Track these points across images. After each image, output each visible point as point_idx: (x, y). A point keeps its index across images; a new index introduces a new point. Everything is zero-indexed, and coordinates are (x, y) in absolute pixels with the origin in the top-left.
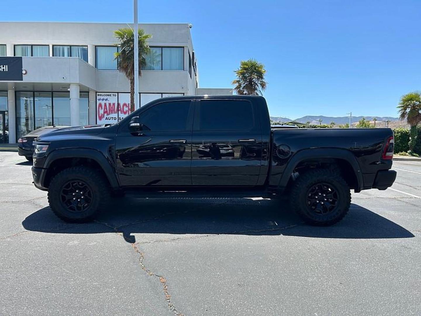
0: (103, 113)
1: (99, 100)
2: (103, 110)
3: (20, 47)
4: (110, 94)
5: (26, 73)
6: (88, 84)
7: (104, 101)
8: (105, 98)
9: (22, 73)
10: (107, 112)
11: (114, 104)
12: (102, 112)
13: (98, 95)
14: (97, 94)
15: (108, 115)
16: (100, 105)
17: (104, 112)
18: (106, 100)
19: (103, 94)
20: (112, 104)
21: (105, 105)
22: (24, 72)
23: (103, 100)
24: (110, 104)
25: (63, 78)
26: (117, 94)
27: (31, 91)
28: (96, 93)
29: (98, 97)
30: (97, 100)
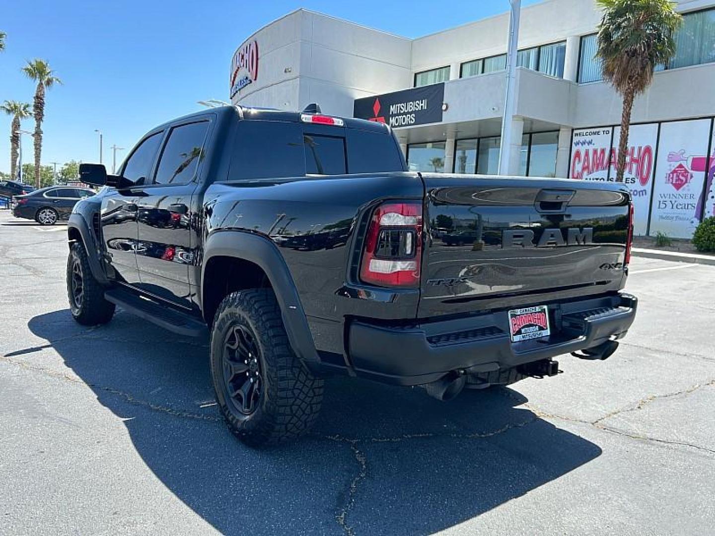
0: (580, 170)
1: (577, 144)
2: (581, 164)
3: (469, 65)
4: (597, 130)
5: (447, 108)
6: (545, 116)
7: (586, 146)
8: (588, 138)
9: (442, 110)
10: (588, 167)
11: (603, 151)
12: (579, 167)
13: (576, 135)
14: (575, 132)
15: (589, 173)
16: (578, 154)
17: (584, 169)
18: (588, 145)
19: (585, 131)
20: (599, 152)
21: (587, 154)
22: (444, 107)
23: (583, 143)
24: (595, 152)
25: (494, 109)
26: (610, 129)
27: (475, 138)
28: (573, 130)
29: (575, 139)
30: (573, 145)
